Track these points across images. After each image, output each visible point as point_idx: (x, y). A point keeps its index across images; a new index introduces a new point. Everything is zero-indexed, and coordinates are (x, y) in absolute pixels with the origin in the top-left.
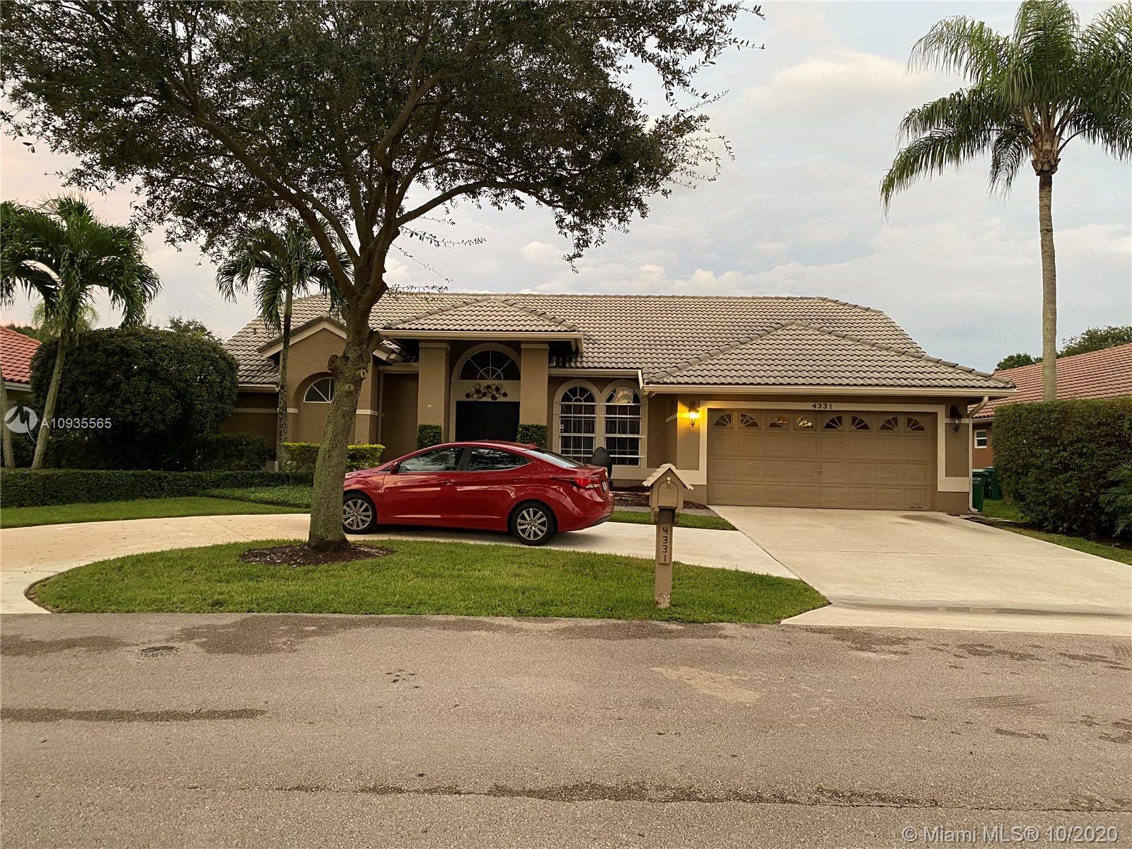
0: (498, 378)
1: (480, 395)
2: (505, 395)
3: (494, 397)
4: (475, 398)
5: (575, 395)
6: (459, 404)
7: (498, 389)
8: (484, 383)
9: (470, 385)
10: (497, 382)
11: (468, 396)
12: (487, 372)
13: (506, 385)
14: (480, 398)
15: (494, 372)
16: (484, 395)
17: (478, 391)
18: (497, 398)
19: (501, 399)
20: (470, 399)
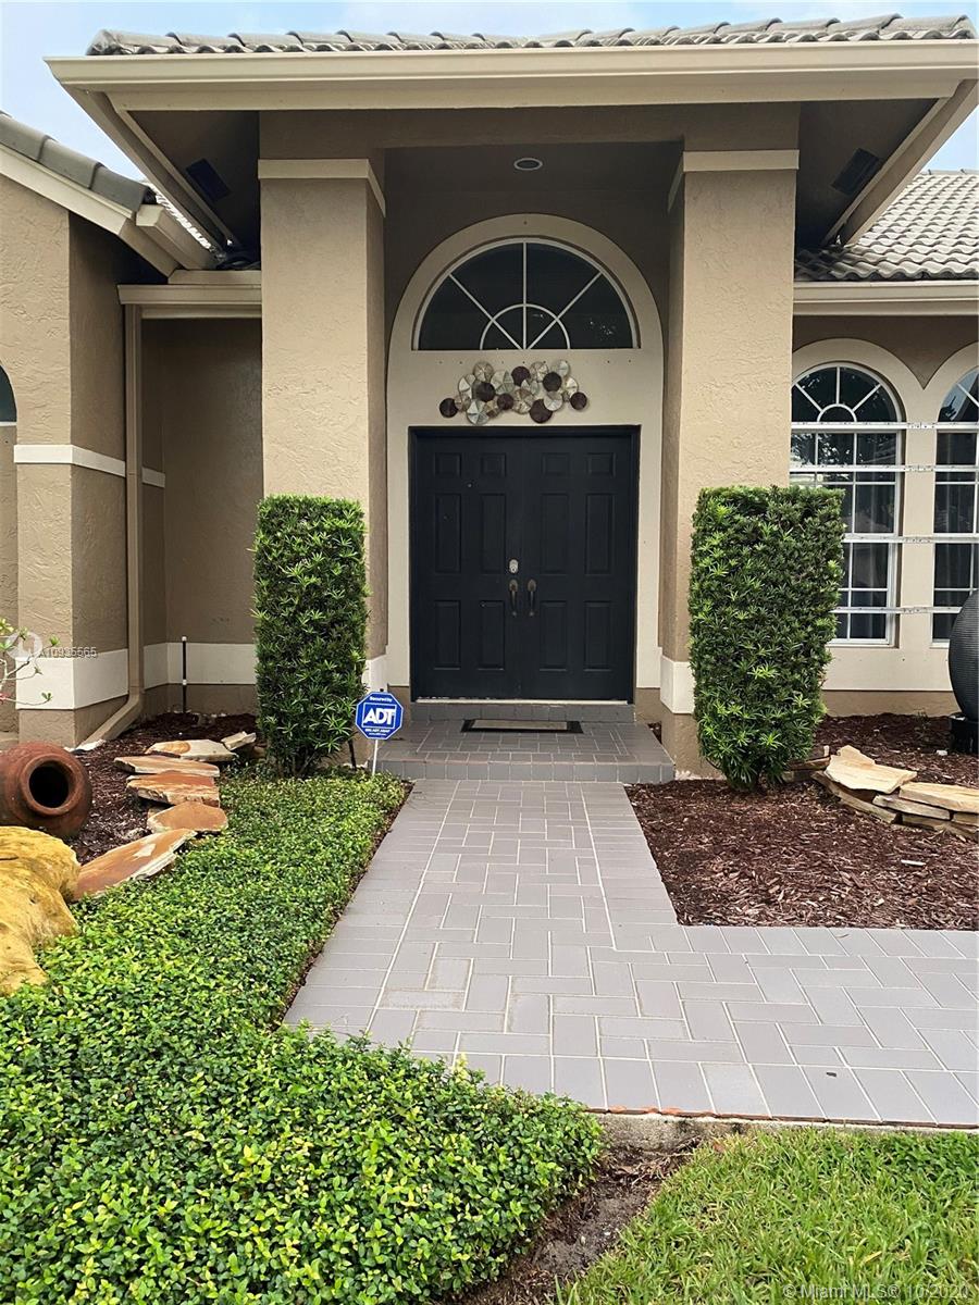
0: (553, 341)
1: (492, 405)
2: (579, 401)
3: (538, 410)
4: (473, 414)
5: (825, 399)
6: (419, 436)
7: (553, 381)
8: (503, 363)
9: (454, 372)
10: (550, 356)
11: (448, 408)
12: (512, 322)
13: (582, 367)
14: (492, 415)
15: (537, 324)
16: (507, 404)
17: (484, 392)
18: (550, 414)
19: (565, 417)
20: (459, 421)
